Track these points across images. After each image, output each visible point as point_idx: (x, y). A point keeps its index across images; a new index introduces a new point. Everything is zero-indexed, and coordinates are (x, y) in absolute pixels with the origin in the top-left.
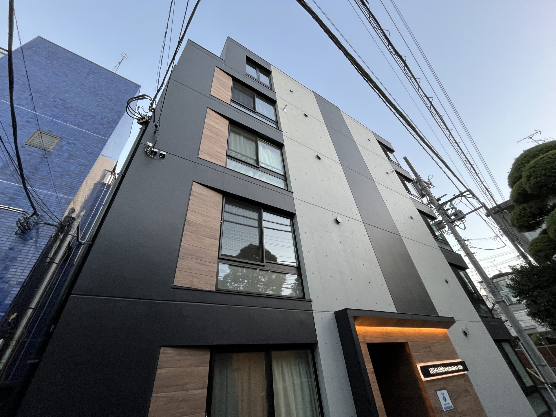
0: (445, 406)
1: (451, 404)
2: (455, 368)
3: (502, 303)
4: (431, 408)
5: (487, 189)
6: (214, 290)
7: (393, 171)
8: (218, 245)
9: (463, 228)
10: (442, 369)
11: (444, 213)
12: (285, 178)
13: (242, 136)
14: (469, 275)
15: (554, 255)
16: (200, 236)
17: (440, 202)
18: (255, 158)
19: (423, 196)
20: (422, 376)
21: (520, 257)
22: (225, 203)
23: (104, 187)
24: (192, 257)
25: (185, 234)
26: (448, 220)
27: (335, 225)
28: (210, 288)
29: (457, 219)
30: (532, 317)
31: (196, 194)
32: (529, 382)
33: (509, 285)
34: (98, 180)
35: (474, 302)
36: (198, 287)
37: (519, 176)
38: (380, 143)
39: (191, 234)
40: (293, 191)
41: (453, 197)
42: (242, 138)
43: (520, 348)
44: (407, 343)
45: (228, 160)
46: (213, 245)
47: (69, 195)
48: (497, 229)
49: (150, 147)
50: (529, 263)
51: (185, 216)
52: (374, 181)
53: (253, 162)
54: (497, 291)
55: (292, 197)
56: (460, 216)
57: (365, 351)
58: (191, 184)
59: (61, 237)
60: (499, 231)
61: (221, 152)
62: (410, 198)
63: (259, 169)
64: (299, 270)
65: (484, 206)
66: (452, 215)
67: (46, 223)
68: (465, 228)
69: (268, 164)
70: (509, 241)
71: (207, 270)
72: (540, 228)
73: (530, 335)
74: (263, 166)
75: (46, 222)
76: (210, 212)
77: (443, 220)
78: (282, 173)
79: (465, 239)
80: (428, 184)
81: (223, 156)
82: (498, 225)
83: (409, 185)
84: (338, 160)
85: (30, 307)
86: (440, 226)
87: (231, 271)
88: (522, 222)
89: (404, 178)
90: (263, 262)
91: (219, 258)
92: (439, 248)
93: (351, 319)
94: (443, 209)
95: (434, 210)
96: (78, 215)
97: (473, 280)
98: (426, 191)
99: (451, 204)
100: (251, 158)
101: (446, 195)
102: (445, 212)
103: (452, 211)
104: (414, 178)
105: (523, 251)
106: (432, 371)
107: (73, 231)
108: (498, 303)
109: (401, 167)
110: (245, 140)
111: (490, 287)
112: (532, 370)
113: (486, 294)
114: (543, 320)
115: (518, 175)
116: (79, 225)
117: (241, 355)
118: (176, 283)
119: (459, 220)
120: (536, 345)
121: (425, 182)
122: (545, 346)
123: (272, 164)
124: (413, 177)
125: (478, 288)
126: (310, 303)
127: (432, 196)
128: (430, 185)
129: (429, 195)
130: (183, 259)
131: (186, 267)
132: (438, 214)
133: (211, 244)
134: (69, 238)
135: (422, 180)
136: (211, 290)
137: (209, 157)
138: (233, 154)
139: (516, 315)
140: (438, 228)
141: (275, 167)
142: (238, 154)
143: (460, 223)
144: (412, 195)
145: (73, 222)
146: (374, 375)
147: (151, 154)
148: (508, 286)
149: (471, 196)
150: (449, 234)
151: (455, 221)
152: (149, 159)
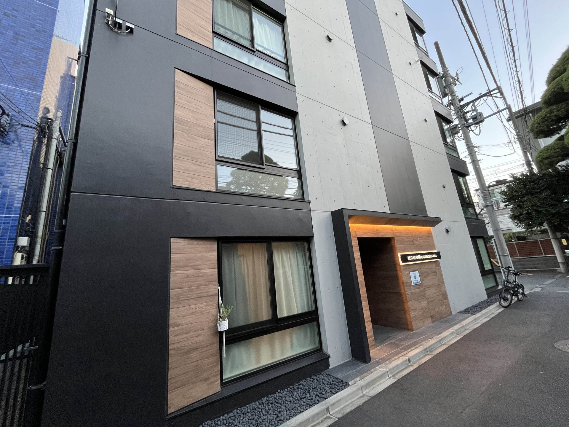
0: (414, 282)
1: (419, 280)
2: (431, 256)
3: (490, 208)
4: (403, 283)
5: (519, 82)
6: (215, 190)
7: (417, 62)
8: (214, 146)
9: (478, 133)
10: (419, 257)
11: (462, 116)
12: (287, 66)
13: (231, 3)
14: (468, 182)
15: (559, 163)
16: (193, 136)
17: (462, 103)
18: (249, 37)
19: (445, 95)
20: (400, 262)
21: (525, 165)
22: (217, 98)
23: (74, 81)
24: (187, 158)
25: (177, 133)
26: (464, 124)
27: (340, 126)
28: (211, 189)
29: (475, 122)
30: (512, 220)
31: (181, 86)
32: (488, 267)
33: (503, 191)
34: (64, 72)
35: (464, 206)
36: (198, 187)
37: (563, 70)
38: (409, 19)
39: (182, 133)
40: (296, 85)
41: (479, 96)
42: (231, 5)
43: (492, 243)
44: (394, 237)
45: (216, 40)
46: (208, 145)
47: (35, 90)
48: (513, 135)
49: (111, 16)
50: (531, 171)
51: (173, 113)
52: (393, 74)
53: (247, 44)
54: (489, 196)
55: (295, 92)
56: (478, 119)
57: (355, 243)
58: (173, 71)
59: (45, 141)
60: (514, 138)
61: (205, 27)
62: (429, 97)
63: (255, 53)
64: (299, 174)
65: (509, 108)
66: (470, 119)
67: (22, 125)
68: (480, 134)
69: (266, 47)
70: (520, 148)
71: (205, 171)
72: (559, 134)
73: (504, 235)
74: (260, 49)
75: (22, 123)
76: (201, 108)
77: (459, 124)
78: (283, 60)
79: (475, 145)
80: (455, 79)
81: (208, 32)
82: (515, 130)
83: (432, 80)
84: (352, 43)
85: (41, 210)
86: (454, 131)
87: (233, 179)
88: (542, 126)
89: (428, 71)
90: (262, 164)
91: (216, 160)
92: (446, 154)
93: (346, 218)
94: (463, 111)
95: (453, 112)
96: (55, 116)
97: (470, 187)
98: (450, 89)
99: (474, 105)
100: (244, 38)
101: (471, 94)
102: (464, 115)
103: (471, 114)
104: (441, 72)
105: (530, 159)
106: (410, 258)
107: (56, 134)
108: (486, 206)
109: (428, 56)
110: (236, 9)
111: (484, 193)
112: (494, 260)
113: (478, 201)
114: (521, 221)
115: (562, 68)
116: (60, 128)
117: (245, 245)
118: (175, 183)
119: (476, 124)
120: (506, 242)
121: (451, 77)
122: (513, 242)
123: (271, 48)
124: (439, 70)
125: (472, 195)
126: (309, 203)
127: (455, 95)
128: (457, 81)
129: (452, 93)
130: (178, 160)
131: (183, 168)
132: (456, 117)
133: (207, 145)
134: (54, 143)
135: (449, 74)
136: (212, 190)
137: (191, 35)
138: (221, 31)
139: (499, 218)
140: (451, 134)
141: (275, 51)
142: (228, 31)
143: (476, 128)
144: (433, 93)
145: (52, 125)
146: (360, 261)
147: (115, 27)
148: (502, 193)
149: (498, 95)
150: (461, 140)
151: (472, 125)
152: (114, 34)
